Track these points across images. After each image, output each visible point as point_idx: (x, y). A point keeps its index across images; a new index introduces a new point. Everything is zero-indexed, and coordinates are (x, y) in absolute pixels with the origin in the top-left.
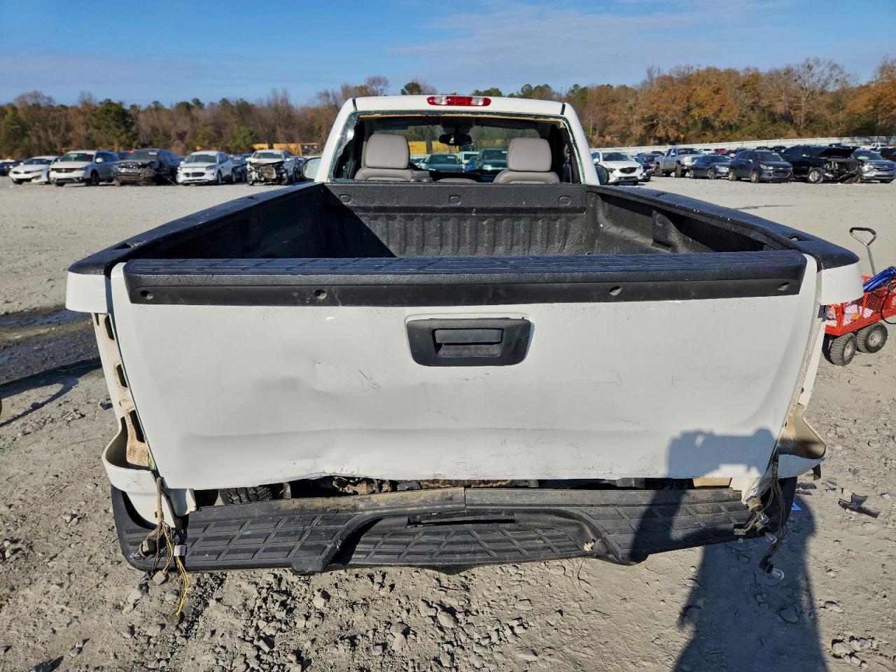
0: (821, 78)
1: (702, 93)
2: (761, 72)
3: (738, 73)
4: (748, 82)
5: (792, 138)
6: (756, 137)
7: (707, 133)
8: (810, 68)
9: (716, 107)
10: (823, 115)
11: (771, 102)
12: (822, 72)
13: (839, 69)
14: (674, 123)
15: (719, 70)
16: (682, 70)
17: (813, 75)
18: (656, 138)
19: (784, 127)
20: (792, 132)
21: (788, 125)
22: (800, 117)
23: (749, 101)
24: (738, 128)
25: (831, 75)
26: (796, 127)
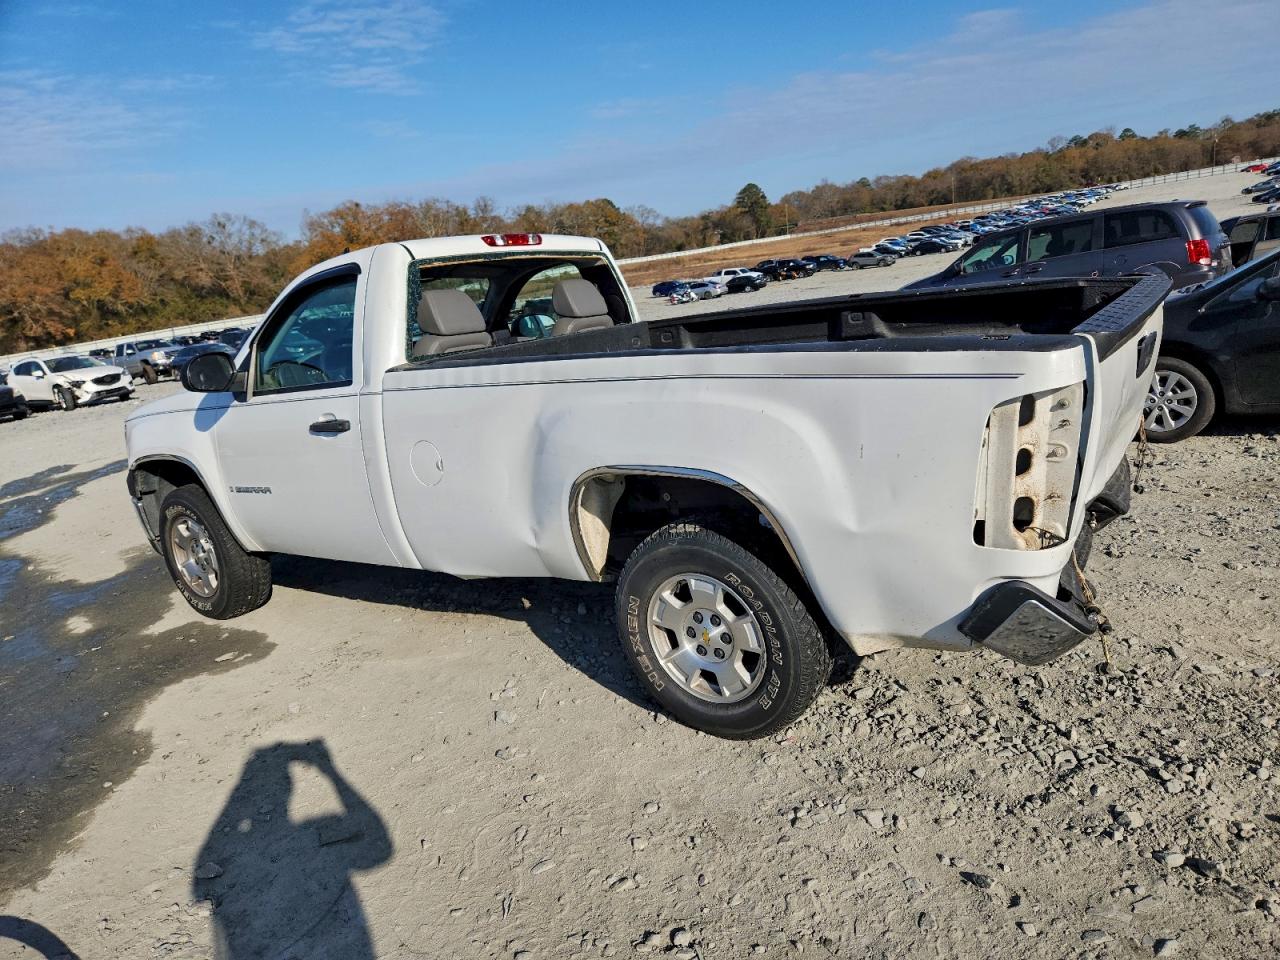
0: (242, 238)
1: (80, 267)
2: (152, 233)
3: (116, 236)
4: (138, 247)
5: (238, 316)
6: (187, 320)
7: (110, 322)
8: (222, 226)
9: (110, 285)
10: (263, 284)
11: (189, 272)
12: (240, 231)
13: (259, 226)
14: (51, 313)
15: (87, 233)
16: (24, 235)
17: (230, 235)
18: (27, 339)
19: (222, 304)
20: (233, 308)
21: (225, 301)
22: (236, 289)
23: (154, 274)
24: (154, 310)
25: (253, 235)
26: (236, 301)
